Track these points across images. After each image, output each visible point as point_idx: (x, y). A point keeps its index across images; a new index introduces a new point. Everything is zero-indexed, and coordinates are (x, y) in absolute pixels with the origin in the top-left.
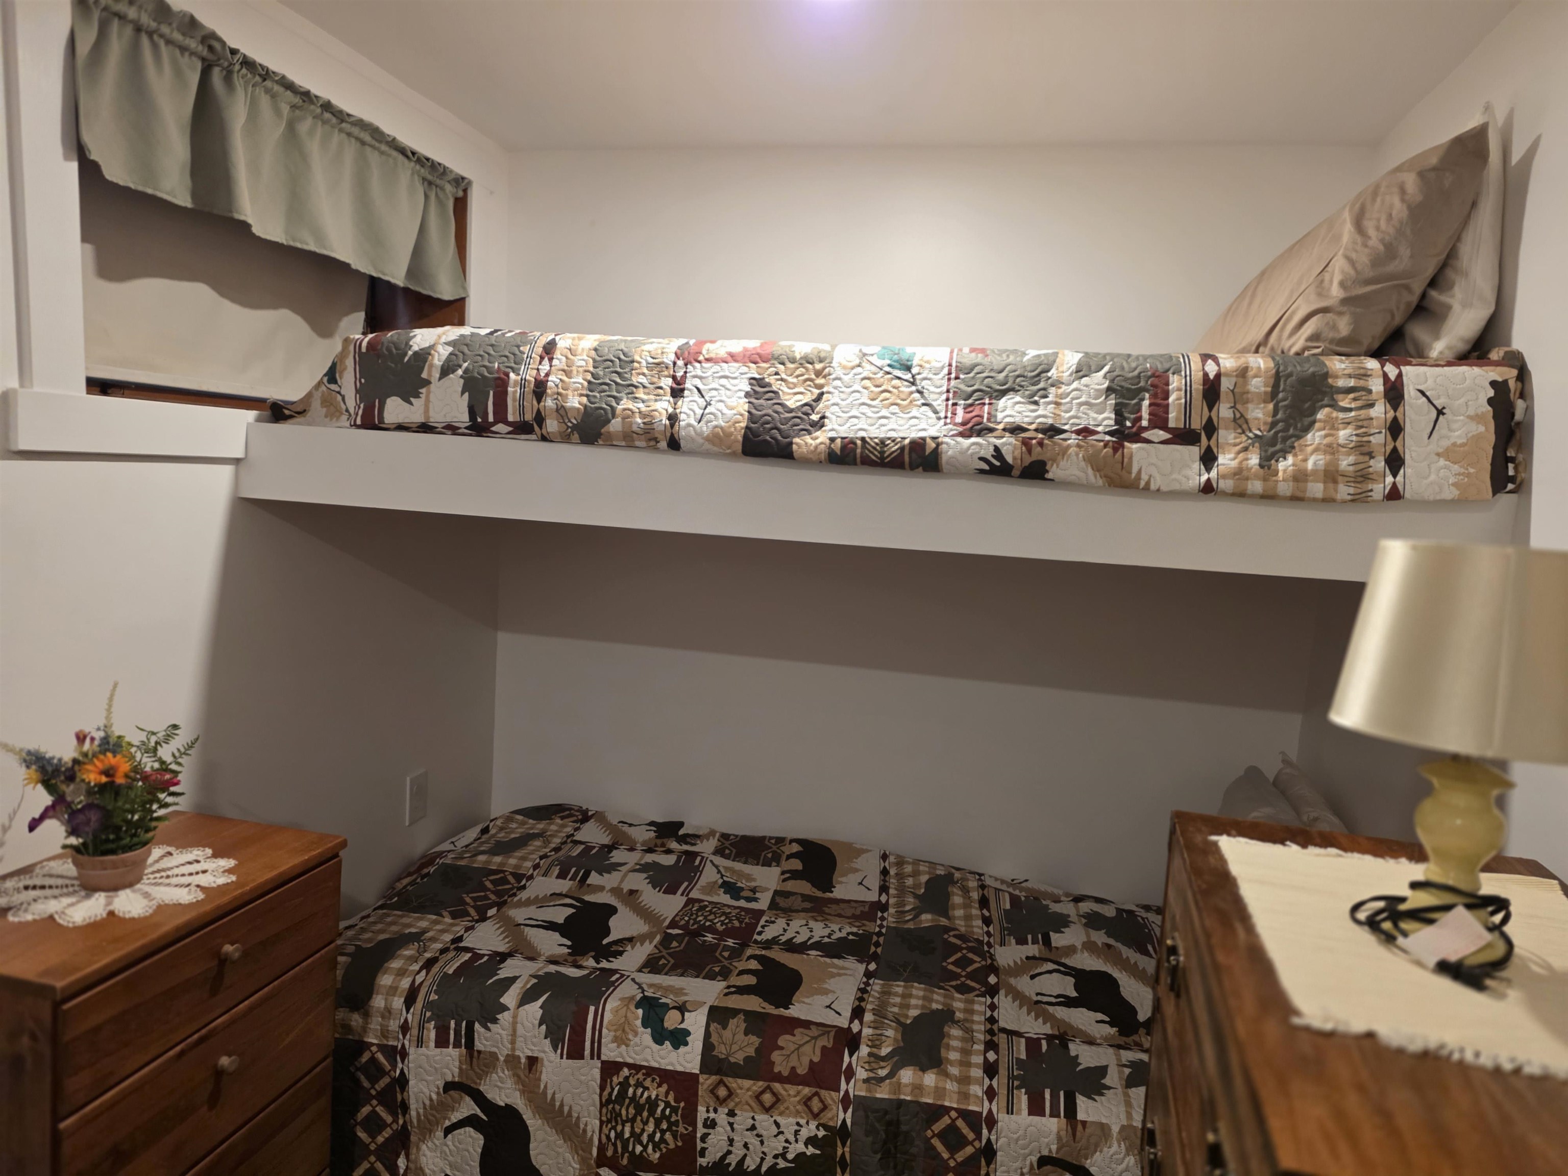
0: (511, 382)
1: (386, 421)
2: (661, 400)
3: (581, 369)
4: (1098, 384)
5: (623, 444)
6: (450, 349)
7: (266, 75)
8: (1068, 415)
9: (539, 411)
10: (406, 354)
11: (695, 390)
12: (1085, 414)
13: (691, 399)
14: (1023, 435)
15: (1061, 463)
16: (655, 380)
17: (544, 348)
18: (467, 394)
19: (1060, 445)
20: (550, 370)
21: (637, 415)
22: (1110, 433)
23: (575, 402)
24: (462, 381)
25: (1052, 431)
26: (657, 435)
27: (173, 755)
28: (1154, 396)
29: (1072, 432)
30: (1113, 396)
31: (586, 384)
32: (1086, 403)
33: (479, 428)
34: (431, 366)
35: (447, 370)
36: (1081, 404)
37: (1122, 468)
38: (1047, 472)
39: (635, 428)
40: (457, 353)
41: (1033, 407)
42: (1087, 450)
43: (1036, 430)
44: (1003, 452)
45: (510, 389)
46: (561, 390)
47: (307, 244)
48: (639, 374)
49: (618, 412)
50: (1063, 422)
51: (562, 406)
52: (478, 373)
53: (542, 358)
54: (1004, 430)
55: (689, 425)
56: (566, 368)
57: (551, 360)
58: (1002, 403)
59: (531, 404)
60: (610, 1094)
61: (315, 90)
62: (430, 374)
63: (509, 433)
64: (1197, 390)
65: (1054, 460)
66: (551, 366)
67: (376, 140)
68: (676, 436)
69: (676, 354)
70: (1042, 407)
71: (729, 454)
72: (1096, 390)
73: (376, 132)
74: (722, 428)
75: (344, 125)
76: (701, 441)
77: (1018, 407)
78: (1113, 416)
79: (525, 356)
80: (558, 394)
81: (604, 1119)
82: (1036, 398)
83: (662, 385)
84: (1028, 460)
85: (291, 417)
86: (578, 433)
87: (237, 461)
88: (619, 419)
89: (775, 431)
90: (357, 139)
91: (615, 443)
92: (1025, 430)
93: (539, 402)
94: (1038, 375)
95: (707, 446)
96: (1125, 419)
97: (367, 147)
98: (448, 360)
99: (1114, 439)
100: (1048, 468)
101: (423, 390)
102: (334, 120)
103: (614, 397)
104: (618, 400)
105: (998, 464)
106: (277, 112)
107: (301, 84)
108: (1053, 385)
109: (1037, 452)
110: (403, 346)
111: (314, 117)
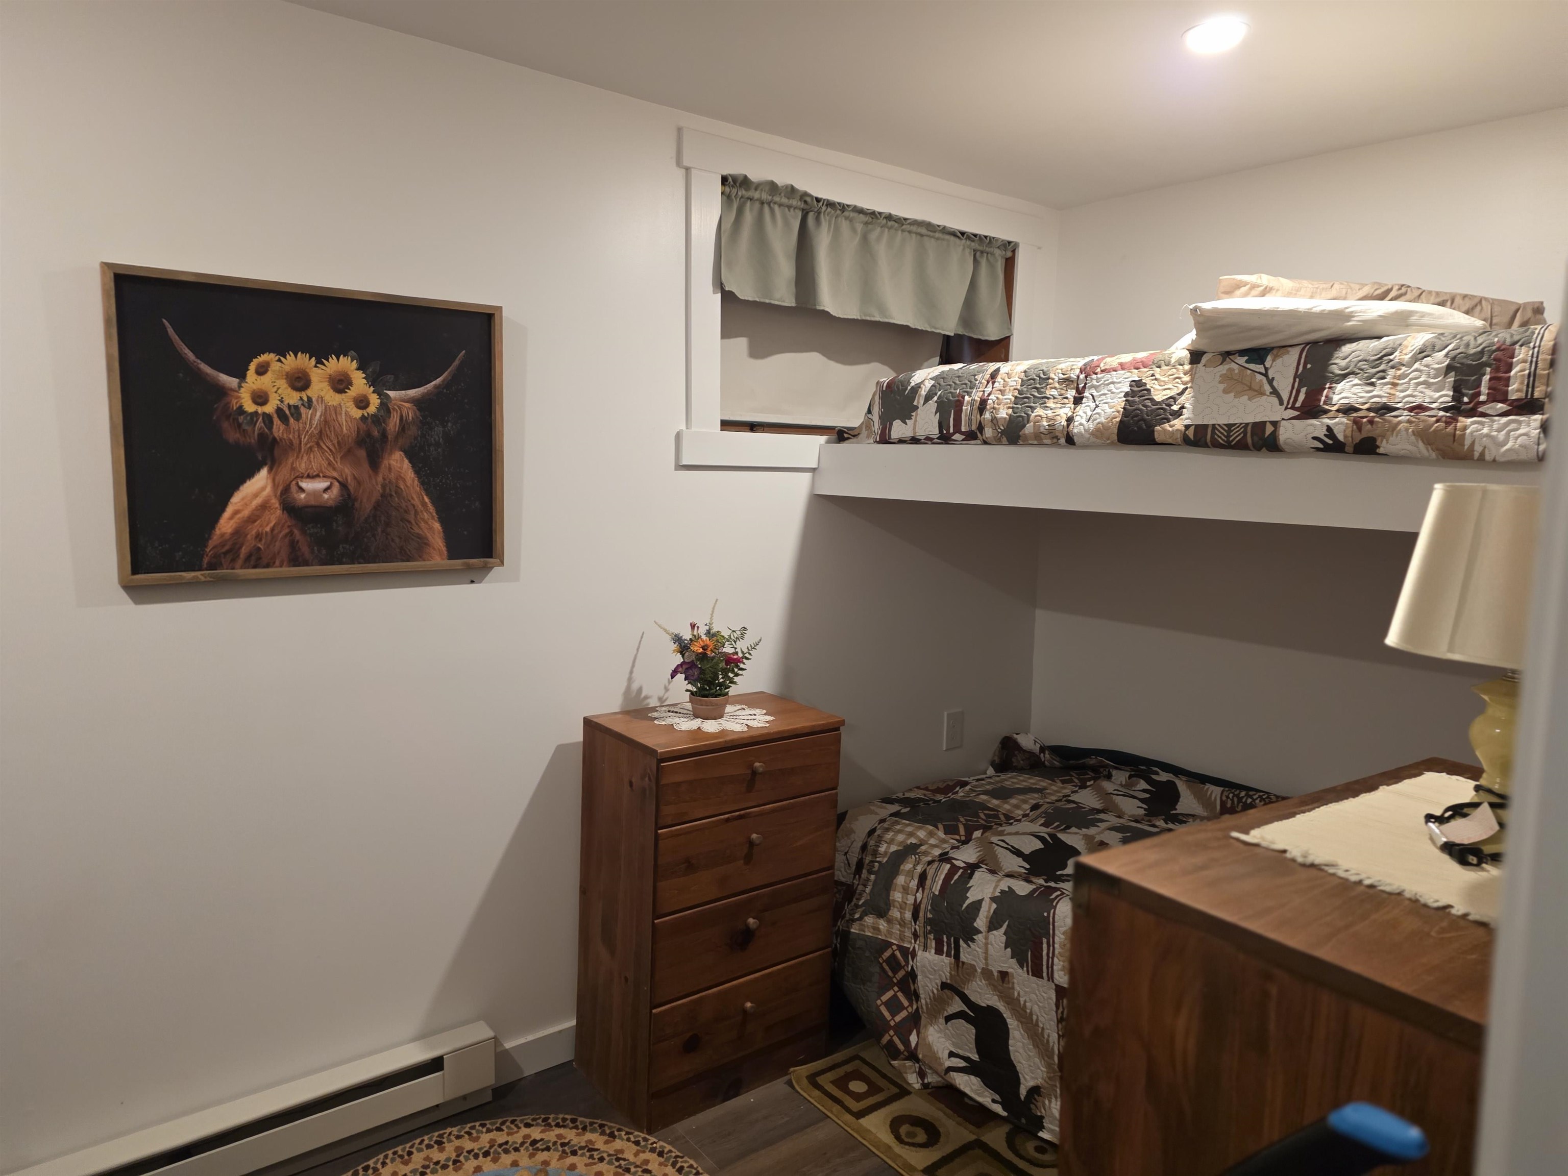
0: (965, 402)
1: (892, 438)
2: (1065, 407)
3: (1012, 388)
4: (1438, 363)
5: (1036, 442)
6: (932, 382)
7: (843, 208)
8: (1403, 394)
9: (980, 422)
10: (907, 388)
11: (1091, 397)
12: (1422, 392)
13: (1087, 404)
14: (1355, 415)
15: (1391, 438)
16: (1063, 392)
17: (991, 374)
18: (938, 414)
19: (1390, 422)
20: (991, 391)
21: (1045, 419)
22: (1446, 409)
23: (1004, 413)
24: (936, 404)
25: (1385, 409)
26: (1057, 434)
27: (748, 648)
28: (1497, 370)
29: (1404, 409)
30: (1453, 374)
31: (1013, 399)
32: (1424, 383)
33: (945, 438)
34: (920, 395)
35: (928, 398)
36: (1418, 384)
37: (1454, 441)
38: (1378, 447)
39: (1042, 430)
40: (936, 384)
41: (1370, 388)
42: (1417, 425)
43: (1369, 410)
44: (1335, 431)
45: (964, 408)
46: (996, 406)
47: (874, 317)
48: (1052, 388)
49: (1032, 418)
50: (1397, 400)
51: (995, 417)
52: (946, 399)
53: (988, 382)
54: (1338, 411)
55: (1081, 424)
56: (1002, 388)
57: (993, 383)
58: (1339, 387)
59: (976, 417)
60: (1062, 1013)
61: (878, 208)
62: (918, 402)
63: (963, 440)
64: (1545, 360)
65: (1383, 436)
66: (993, 388)
67: (931, 231)
68: (1070, 433)
69: (1081, 369)
70: (1378, 388)
71: (1108, 444)
72: (1435, 369)
73: (929, 226)
74: (1102, 424)
75: (904, 227)
76: (1088, 436)
77: (1356, 389)
78: (1451, 393)
79: (978, 382)
80: (994, 408)
81: (1060, 1033)
82: (1373, 380)
83: (1068, 396)
84: (1358, 437)
85: (848, 438)
86: (1006, 437)
87: (813, 470)
88: (1032, 424)
89: (1142, 422)
90: (917, 233)
91: (1030, 442)
92: (1357, 410)
93: (981, 415)
94: (1381, 358)
95: (1093, 439)
96: (1464, 395)
97: (925, 237)
98: (930, 390)
99: (1448, 415)
100: (1378, 443)
101: (913, 414)
102: (896, 225)
103: (1031, 407)
104: (1033, 409)
105: (1330, 442)
106: (854, 230)
107: (868, 208)
108: (1392, 367)
109: (1367, 431)
110: (906, 383)
111: (882, 227)
